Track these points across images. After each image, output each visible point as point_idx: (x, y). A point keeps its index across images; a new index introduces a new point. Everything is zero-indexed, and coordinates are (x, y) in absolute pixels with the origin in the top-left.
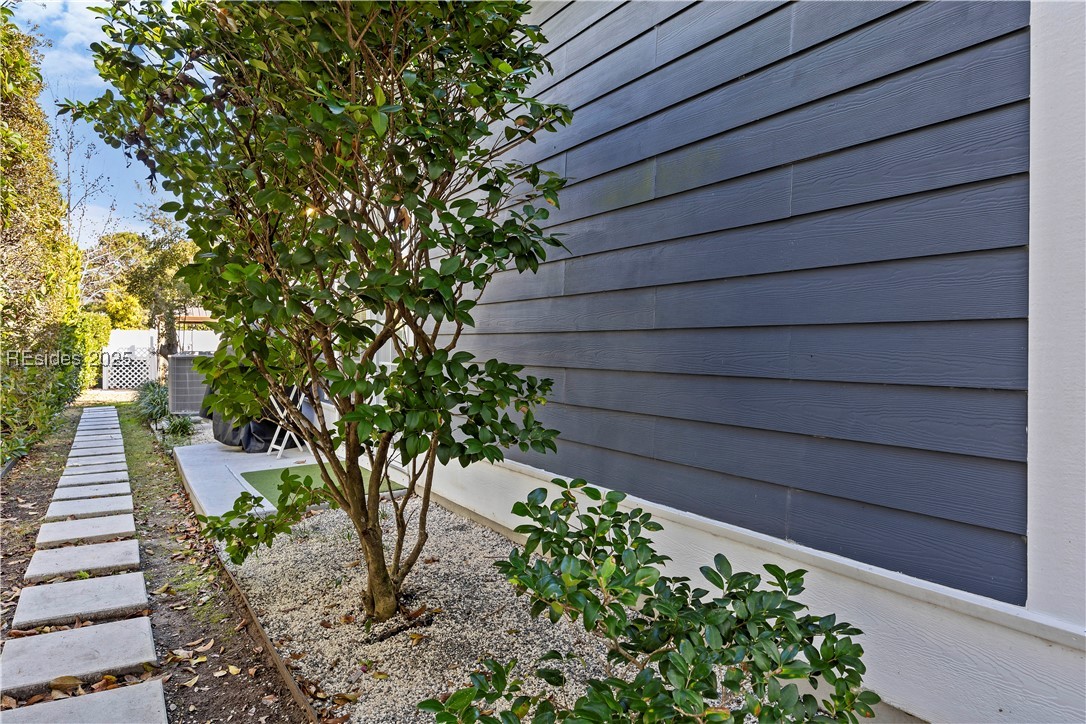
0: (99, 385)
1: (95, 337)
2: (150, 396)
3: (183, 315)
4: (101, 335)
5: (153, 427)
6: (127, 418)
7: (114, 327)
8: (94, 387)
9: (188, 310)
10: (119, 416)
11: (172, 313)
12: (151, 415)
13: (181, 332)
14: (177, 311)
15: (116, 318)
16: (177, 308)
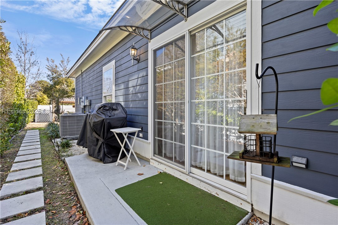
0: (34, 121)
1: (33, 107)
2: (51, 129)
3: (62, 101)
4: (35, 107)
5: (53, 141)
6: (43, 136)
7: (39, 104)
8: (33, 122)
9: (64, 99)
10: (40, 135)
11: (58, 100)
12: (52, 136)
13: (62, 106)
14: (60, 99)
15: (40, 102)
16: (60, 98)
